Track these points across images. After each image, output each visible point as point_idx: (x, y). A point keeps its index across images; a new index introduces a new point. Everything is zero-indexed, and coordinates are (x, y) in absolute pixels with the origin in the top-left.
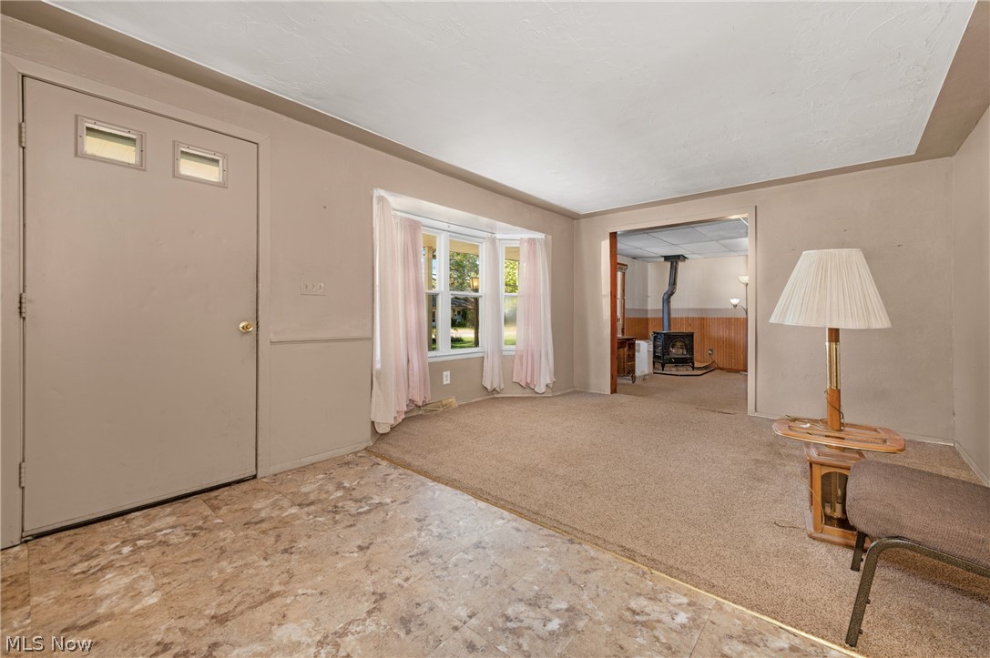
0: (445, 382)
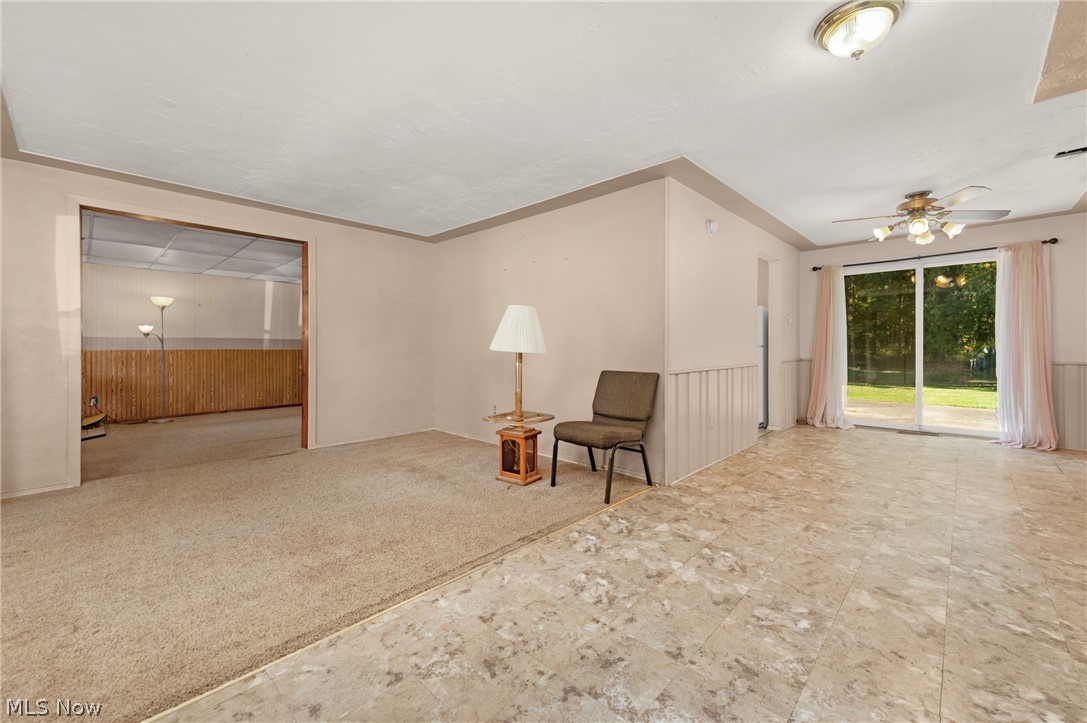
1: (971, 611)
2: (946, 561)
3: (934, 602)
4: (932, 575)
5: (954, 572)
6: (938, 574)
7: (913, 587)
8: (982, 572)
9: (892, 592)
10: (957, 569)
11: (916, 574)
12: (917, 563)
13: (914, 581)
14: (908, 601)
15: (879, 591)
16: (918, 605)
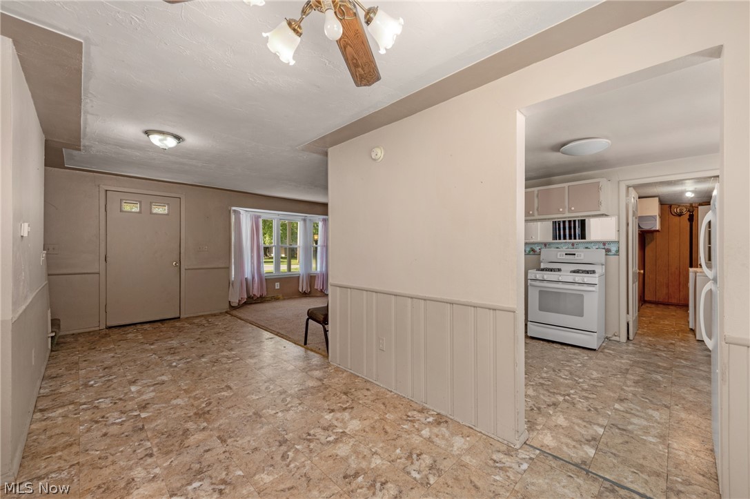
0: (276, 288)
1: (122, 396)
2: (143, 415)
3: (138, 392)
4: (146, 402)
5: (136, 410)
6: (144, 405)
7: (151, 392)
8: (120, 420)
9: (157, 385)
10: (135, 413)
11: (153, 398)
12: (157, 404)
13: (152, 394)
14: (149, 386)
15: (163, 383)
16: (144, 387)
